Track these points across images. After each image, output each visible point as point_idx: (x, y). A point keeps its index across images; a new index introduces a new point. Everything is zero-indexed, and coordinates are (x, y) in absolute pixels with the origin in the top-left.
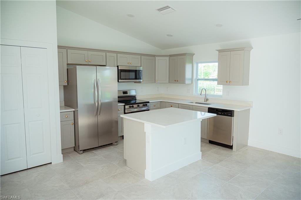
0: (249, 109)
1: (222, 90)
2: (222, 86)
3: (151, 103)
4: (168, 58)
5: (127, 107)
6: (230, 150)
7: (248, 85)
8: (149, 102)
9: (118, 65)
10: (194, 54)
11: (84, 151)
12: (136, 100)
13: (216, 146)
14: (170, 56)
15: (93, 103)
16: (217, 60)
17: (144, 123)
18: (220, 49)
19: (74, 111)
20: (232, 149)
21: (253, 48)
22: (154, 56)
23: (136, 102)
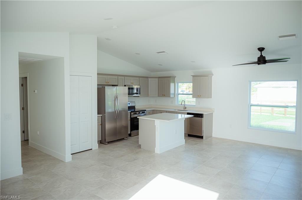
0: (212, 113)
1: (195, 102)
2: (195, 98)
3: (147, 111)
4: (157, 79)
5: (132, 113)
6: (202, 139)
7: (211, 98)
8: (146, 110)
9: (125, 85)
10: (176, 77)
11: (109, 142)
12: (135, 109)
13: (193, 138)
14: (159, 78)
15: (114, 110)
16: (192, 81)
17: (154, 120)
18: (193, 74)
19: (101, 116)
20: (203, 138)
21: (213, 75)
22: (147, 77)
23: (135, 110)
